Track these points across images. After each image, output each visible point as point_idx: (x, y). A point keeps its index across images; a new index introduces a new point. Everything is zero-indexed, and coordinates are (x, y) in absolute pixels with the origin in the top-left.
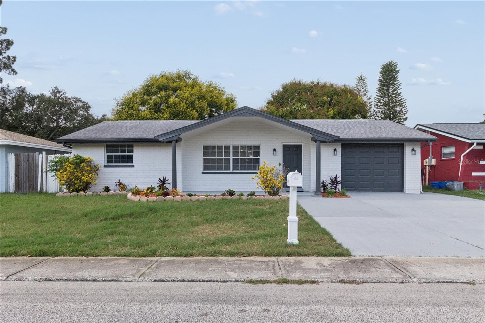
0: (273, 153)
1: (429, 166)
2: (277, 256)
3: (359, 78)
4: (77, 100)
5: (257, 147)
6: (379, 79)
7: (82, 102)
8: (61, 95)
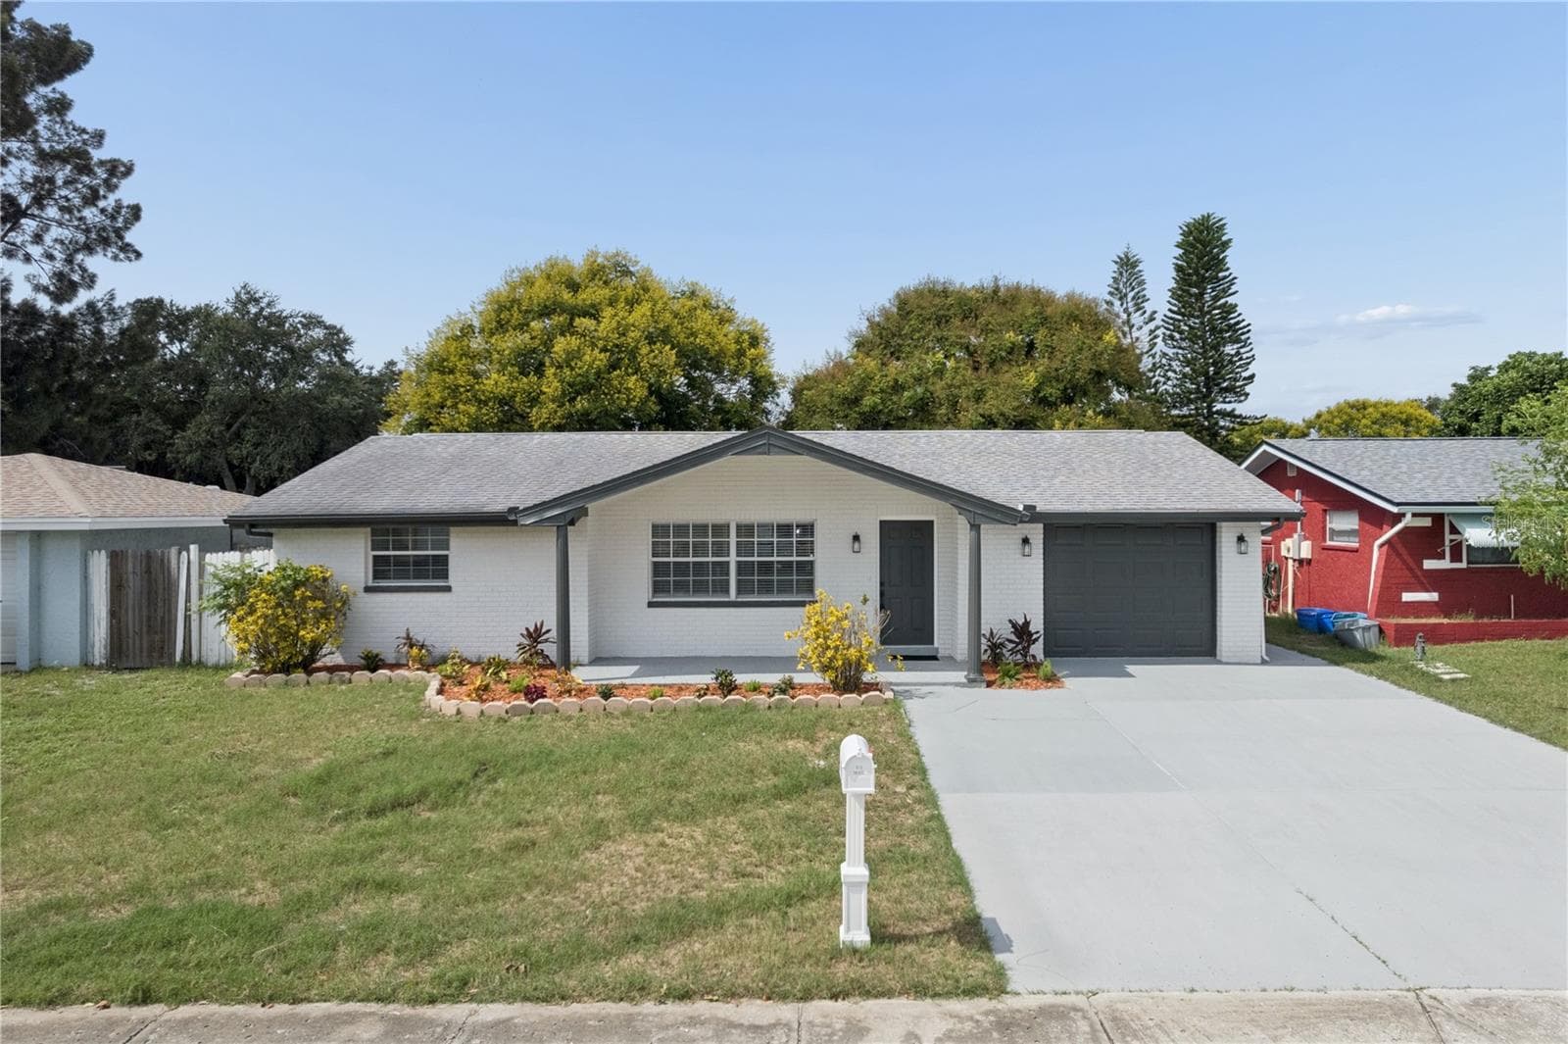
0: (851, 545)
1: (1295, 560)
2: (802, 999)
3: (1121, 259)
4: (312, 321)
5: (808, 529)
6: (1176, 264)
7: (325, 326)
8: (262, 309)
